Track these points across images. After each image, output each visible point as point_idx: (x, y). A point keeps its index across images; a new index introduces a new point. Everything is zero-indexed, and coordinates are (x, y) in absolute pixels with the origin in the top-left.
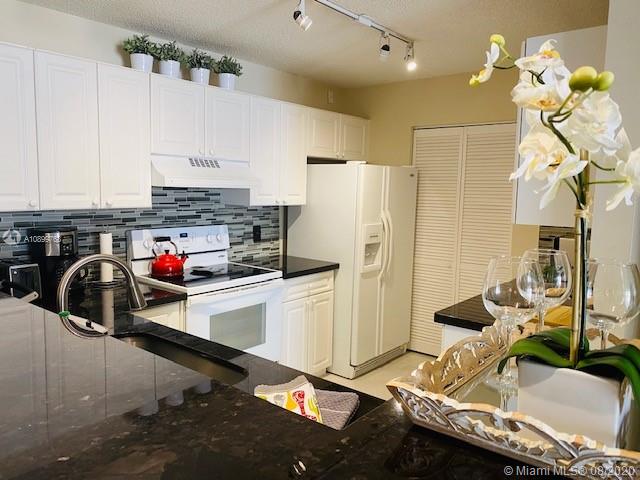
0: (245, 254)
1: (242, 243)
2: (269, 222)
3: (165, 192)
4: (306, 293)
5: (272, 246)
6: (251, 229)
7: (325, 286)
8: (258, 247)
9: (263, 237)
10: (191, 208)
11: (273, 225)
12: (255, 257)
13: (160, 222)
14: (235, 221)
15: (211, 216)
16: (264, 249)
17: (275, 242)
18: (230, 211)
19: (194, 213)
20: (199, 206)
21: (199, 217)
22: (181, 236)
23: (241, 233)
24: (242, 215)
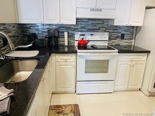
0: (116, 43)
1: (116, 39)
2: (129, 33)
3: (88, 21)
4: (130, 60)
5: (129, 42)
6: (120, 35)
7: (142, 59)
8: (123, 41)
9: (125, 38)
10: (97, 26)
11: (130, 34)
12: (121, 44)
13: (86, 30)
14: (114, 31)
15: (104, 29)
16: (125, 42)
17: (131, 40)
18: (112, 28)
19: (98, 28)
20: (100, 26)
21: (100, 29)
22: (91, 35)
23: (116, 36)
24: (117, 29)
